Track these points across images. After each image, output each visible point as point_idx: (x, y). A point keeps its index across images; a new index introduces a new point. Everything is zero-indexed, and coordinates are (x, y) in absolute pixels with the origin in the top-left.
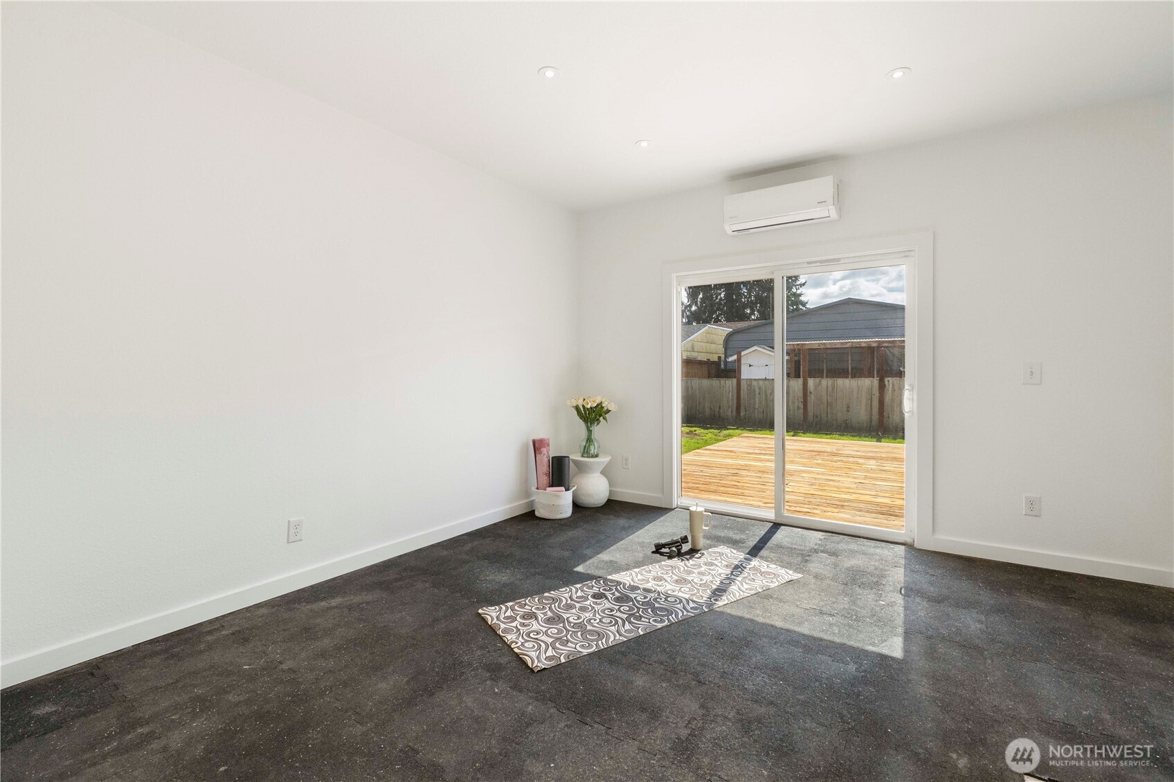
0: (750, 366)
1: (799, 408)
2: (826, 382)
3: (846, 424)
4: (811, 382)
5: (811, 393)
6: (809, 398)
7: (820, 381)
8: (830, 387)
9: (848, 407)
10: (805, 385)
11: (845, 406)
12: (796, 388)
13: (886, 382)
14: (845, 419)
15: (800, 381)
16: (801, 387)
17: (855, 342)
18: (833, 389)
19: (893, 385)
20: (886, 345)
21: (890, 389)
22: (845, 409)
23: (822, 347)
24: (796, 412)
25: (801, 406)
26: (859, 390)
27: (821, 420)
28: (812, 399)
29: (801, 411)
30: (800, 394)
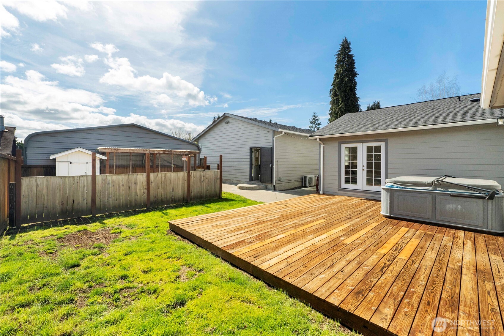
0: (71, 163)
1: (144, 193)
2: (161, 175)
3: (172, 199)
4: (152, 175)
5: (152, 182)
6: (150, 185)
7: (158, 174)
8: (163, 178)
9: (173, 189)
10: (148, 177)
11: (171, 189)
12: (142, 180)
13: (191, 174)
14: (171, 196)
15: (145, 175)
16: (145, 179)
17: (151, 150)
18: (165, 179)
19: (194, 175)
20: (167, 153)
21: (192, 177)
22: (171, 190)
23: (131, 152)
24: (142, 197)
25: (146, 191)
26: (178, 178)
27: (158, 199)
28: (153, 186)
29: (146, 195)
30: (145, 184)
